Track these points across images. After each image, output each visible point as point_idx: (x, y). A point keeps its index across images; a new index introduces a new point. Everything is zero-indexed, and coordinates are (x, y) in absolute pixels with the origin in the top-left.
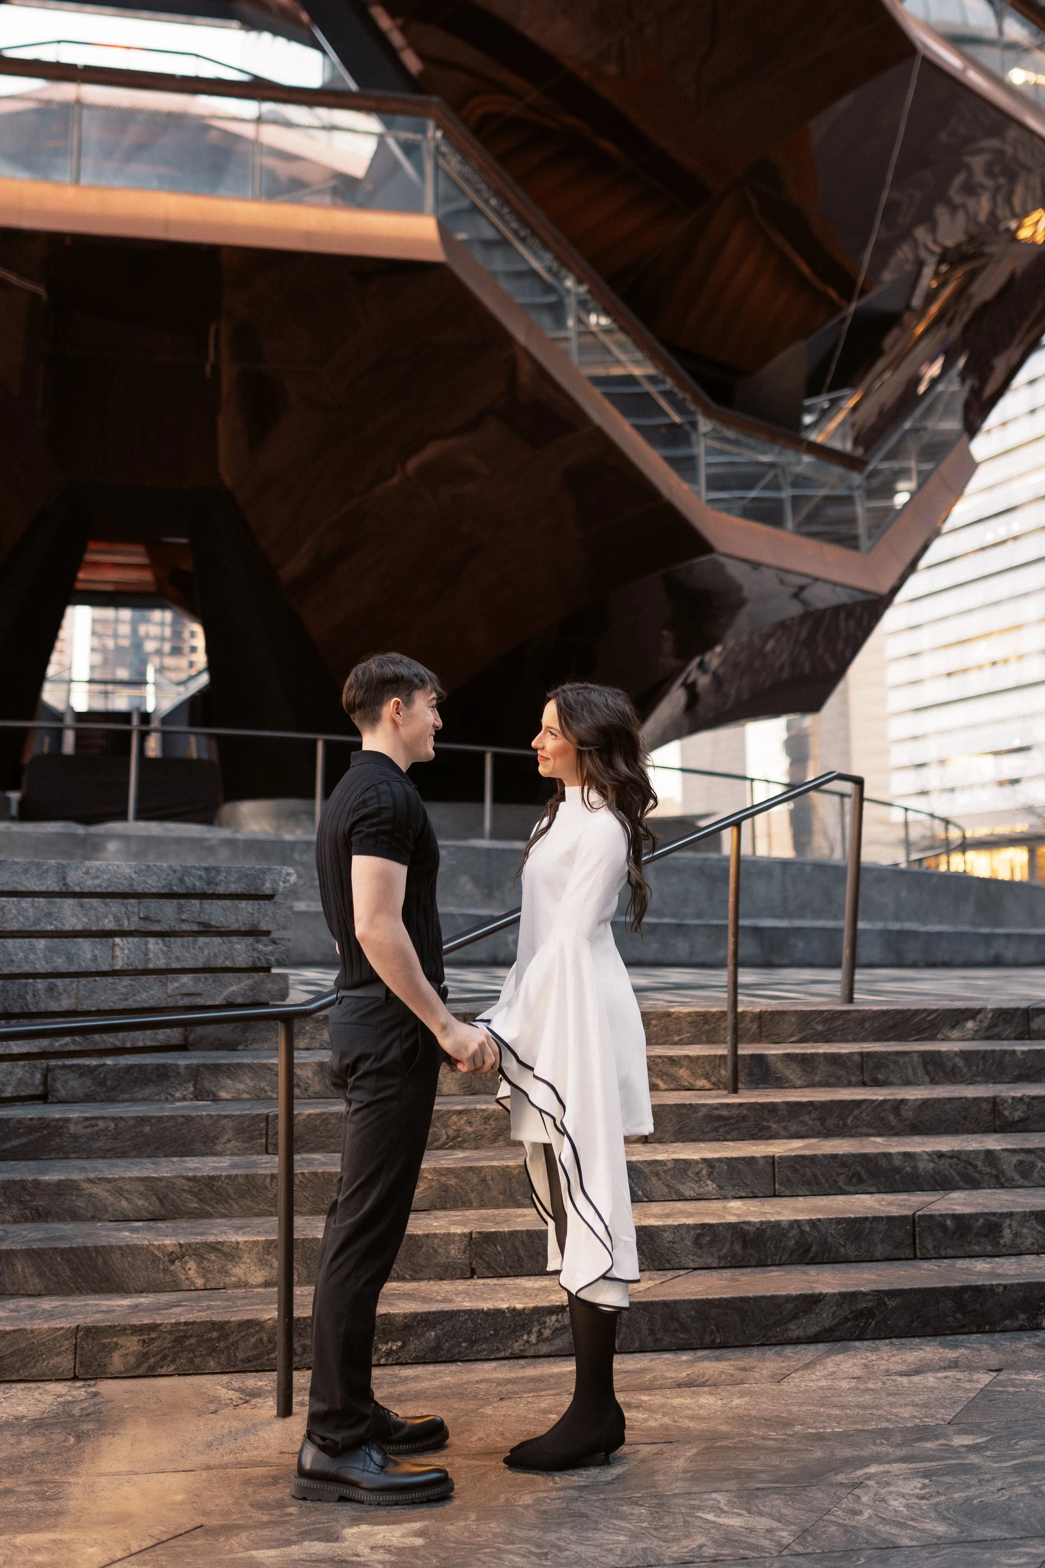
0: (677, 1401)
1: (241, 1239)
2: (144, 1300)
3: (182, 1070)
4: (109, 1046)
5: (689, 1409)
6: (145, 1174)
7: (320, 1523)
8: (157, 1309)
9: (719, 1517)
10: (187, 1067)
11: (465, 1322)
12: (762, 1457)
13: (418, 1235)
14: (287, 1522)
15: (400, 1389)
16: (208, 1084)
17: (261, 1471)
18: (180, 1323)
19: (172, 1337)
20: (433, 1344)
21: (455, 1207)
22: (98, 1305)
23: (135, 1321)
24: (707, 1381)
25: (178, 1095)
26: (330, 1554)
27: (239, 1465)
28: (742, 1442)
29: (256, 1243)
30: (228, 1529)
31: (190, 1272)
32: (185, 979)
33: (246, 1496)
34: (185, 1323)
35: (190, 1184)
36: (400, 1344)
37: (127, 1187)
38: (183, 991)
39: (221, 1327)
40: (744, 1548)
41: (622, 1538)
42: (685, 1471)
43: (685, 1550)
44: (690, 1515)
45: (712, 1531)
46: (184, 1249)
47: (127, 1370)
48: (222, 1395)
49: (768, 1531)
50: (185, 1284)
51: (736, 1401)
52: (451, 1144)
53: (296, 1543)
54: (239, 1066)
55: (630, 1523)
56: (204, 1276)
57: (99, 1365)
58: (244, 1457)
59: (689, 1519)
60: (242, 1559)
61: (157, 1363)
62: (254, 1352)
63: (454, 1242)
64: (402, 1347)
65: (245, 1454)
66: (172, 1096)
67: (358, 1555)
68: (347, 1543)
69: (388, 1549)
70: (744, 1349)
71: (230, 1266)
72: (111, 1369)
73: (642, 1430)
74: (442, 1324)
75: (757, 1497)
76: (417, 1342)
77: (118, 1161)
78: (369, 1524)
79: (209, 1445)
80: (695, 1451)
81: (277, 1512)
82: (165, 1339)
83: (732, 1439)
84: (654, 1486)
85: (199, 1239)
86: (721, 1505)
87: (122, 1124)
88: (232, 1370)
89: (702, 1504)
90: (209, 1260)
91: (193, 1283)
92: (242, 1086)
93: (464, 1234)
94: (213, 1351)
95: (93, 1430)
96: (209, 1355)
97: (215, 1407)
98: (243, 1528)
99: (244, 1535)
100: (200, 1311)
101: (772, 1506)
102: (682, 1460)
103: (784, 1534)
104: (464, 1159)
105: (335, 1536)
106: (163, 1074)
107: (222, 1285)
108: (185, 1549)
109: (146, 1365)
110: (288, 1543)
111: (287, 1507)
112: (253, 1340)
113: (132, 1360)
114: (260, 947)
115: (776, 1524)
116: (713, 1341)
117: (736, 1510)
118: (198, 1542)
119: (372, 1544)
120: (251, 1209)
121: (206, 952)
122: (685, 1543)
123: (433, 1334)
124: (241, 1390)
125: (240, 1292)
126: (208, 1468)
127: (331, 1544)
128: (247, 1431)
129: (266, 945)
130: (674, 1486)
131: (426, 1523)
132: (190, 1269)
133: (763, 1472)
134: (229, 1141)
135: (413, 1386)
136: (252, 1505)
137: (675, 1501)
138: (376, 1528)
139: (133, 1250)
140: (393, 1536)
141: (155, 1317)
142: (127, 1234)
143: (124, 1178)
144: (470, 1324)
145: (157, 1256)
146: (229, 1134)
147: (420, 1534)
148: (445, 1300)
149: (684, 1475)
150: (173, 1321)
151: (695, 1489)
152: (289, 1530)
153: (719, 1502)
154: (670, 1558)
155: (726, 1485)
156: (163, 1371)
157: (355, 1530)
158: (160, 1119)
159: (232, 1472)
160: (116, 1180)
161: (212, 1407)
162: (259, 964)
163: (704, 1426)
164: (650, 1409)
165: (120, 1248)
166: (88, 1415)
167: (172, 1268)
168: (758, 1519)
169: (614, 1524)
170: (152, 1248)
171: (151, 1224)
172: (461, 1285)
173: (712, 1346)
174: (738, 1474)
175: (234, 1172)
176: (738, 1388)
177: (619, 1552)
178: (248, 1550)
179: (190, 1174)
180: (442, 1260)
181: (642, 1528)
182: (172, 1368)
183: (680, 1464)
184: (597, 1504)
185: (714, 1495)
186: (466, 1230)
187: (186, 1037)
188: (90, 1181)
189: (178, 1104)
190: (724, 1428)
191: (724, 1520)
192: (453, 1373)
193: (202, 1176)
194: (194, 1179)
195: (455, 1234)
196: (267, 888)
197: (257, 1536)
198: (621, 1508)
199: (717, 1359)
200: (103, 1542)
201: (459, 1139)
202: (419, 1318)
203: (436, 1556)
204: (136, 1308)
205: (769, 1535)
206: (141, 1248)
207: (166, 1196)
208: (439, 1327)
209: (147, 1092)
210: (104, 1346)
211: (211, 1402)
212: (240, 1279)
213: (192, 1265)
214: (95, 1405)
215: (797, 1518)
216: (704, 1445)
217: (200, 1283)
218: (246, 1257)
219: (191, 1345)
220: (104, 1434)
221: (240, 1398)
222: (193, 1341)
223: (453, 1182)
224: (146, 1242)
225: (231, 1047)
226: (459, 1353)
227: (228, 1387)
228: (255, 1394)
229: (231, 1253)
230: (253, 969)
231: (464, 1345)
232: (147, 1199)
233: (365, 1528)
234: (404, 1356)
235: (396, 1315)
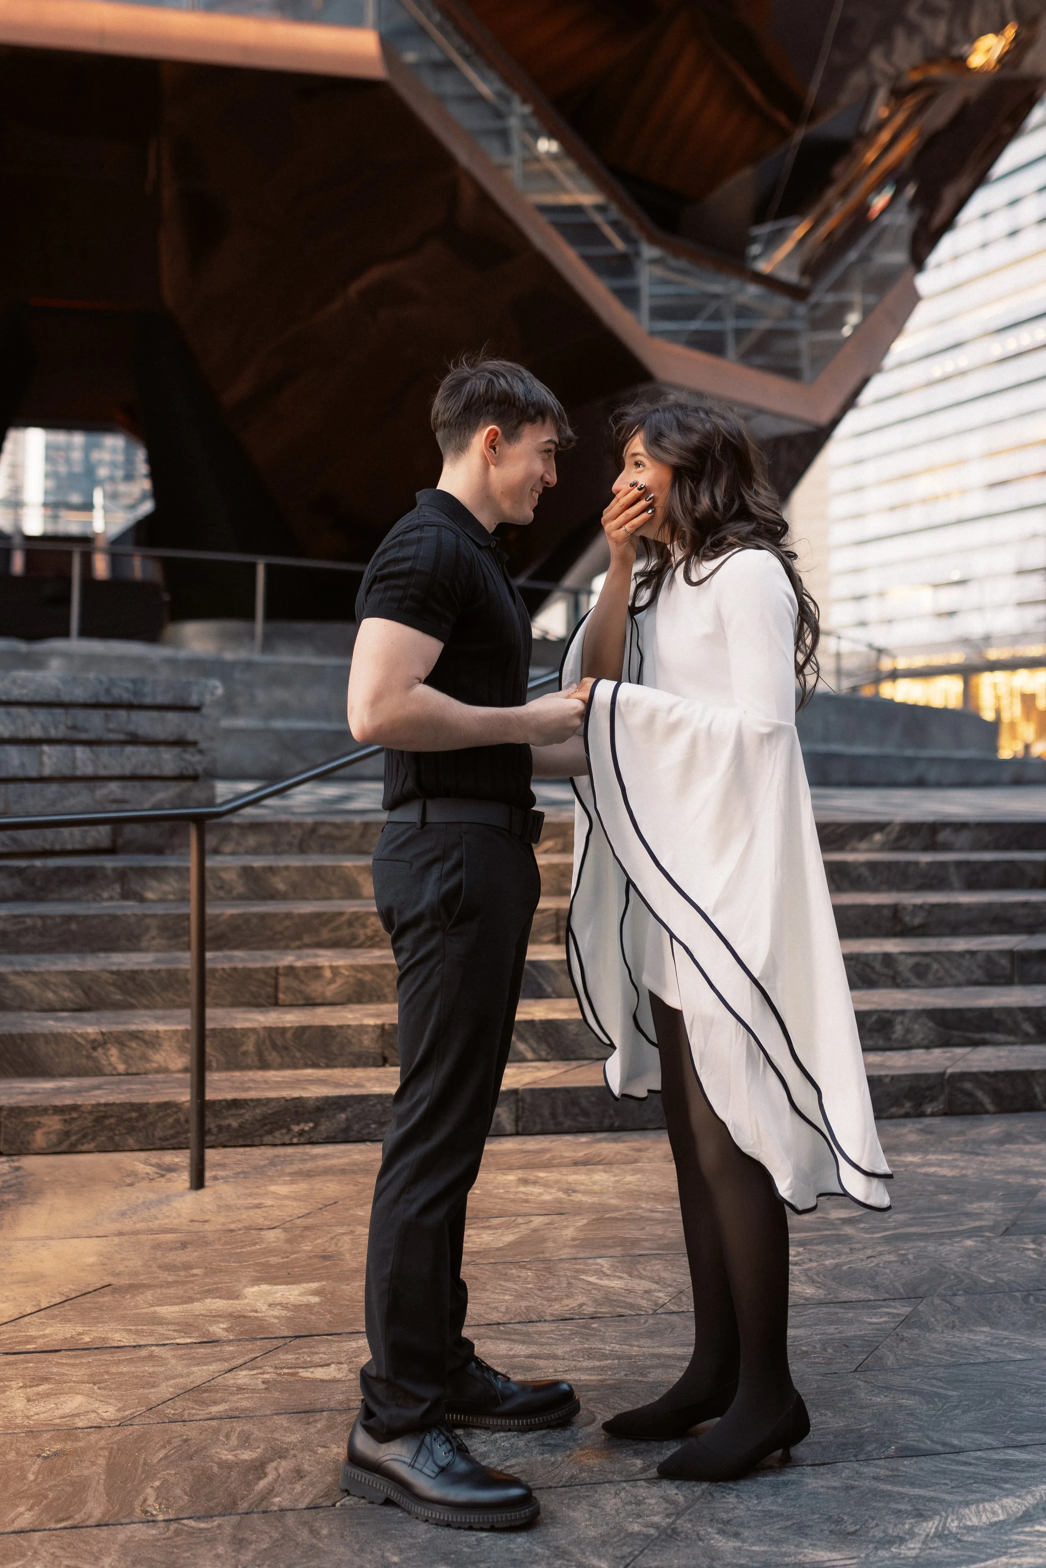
0: (572, 1178)
1: (161, 1027)
2: (67, 1083)
3: (109, 872)
4: (38, 848)
5: (582, 1184)
6: (70, 967)
7: (221, 1283)
8: (78, 1091)
9: (601, 1279)
10: (114, 870)
11: (374, 1106)
12: (648, 1228)
13: (332, 1027)
14: (192, 1282)
15: (309, 1165)
16: (135, 886)
17: (170, 1237)
18: (99, 1105)
19: (93, 1117)
20: (343, 1126)
21: (370, 1001)
22: (22, 1088)
23: (58, 1102)
24: (603, 1160)
25: (105, 895)
26: (230, 1310)
27: (152, 1232)
28: (631, 1214)
29: (175, 1032)
30: (134, 1288)
31: (114, 1059)
32: (113, 786)
33: (155, 1259)
34: (106, 1105)
35: (114, 977)
36: (311, 1125)
37: (53, 979)
38: (112, 797)
39: (139, 1108)
40: (621, 1307)
41: (507, 1297)
42: (573, 1239)
43: (566, 1308)
44: (575, 1278)
45: (593, 1291)
46: (106, 1037)
47: (49, 1147)
48: (140, 1170)
49: (646, 1292)
50: (107, 1070)
51: (629, 1178)
52: (369, 943)
53: (198, 1300)
54: (165, 869)
55: (516, 1284)
56: (126, 1062)
57: (22, 1143)
58: (155, 1225)
59: (572, 1281)
60: (147, 1314)
61: (77, 1141)
62: (171, 1132)
63: (367, 1033)
64: (313, 1129)
65: (157, 1222)
66: (99, 895)
67: (256, 1311)
68: (247, 1301)
69: (284, 1306)
70: (640, 1132)
71: (149, 1052)
72: (35, 1146)
73: (536, 1203)
74: (350, 1106)
75: (639, 1262)
76: (327, 1123)
77: (47, 957)
78: (269, 1284)
79: (123, 1214)
80: (585, 1221)
81: (183, 1273)
82: (85, 1118)
83: (622, 1211)
84: (542, 1252)
85: (120, 1028)
86: (604, 1269)
87: (49, 922)
88: (151, 1147)
89: (587, 1268)
90: (130, 1047)
91: (115, 1068)
92: (166, 888)
93: (376, 1026)
94: (132, 1130)
95: (13, 1200)
96: (127, 1133)
97: (131, 1179)
98: (149, 1287)
99: (149, 1295)
100: (120, 1094)
101: (653, 1270)
102: (571, 1229)
103: (661, 1295)
104: (381, 957)
105: (236, 1294)
106: (90, 877)
107: (143, 1070)
108: (92, 1305)
109: (68, 1143)
110: (191, 1300)
111: (192, 1268)
112: (170, 1120)
113: (54, 1138)
114: (188, 757)
115: (654, 1286)
116: (612, 1125)
117: (618, 1274)
118: (106, 1299)
119: (270, 1300)
120: (174, 1001)
121: (134, 760)
122: (566, 1302)
123: (343, 1116)
124: (158, 1166)
125: (160, 1077)
126: (121, 1234)
127: (231, 1301)
128: (160, 1202)
129: (193, 755)
130: (561, 1252)
131: (324, 1283)
132: (112, 1056)
133: (646, 1240)
134: (153, 938)
135: (321, 1163)
136: (160, 1267)
137: (561, 1265)
138: (275, 1287)
139: (57, 1038)
140: (291, 1295)
141: (77, 1099)
142: (51, 1023)
143: (49, 972)
144: (379, 1107)
145: (78, 1043)
146: (154, 932)
147: (316, 1293)
148: (356, 1085)
149: (572, 1243)
150: (93, 1102)
151: (581, 1255)
152: (192, 1289)
153: (603, 1266)
154: (552, 1315)
155: (611, 1252)
156: (85, 1147)
157: (256, 1289)
158: (86, 917)
159: (143, 1237)
160: (41, 973)
161: (128, 1180)
162: (185, 772)
163: (596, 1199)
164: (546, 1185)
165: (44, 1035)
166: (10, 1186)
167: (95, 1054)
168: (637, 1281)
169: (502, 1286)
170: (74, 1036)
171: (77, 1014)
172: (373, 1072)
173: (611, 1129)
174: (622, 1242)
175: (157, 967)
176: (630, 1167)
177: (503, 1310)
178: (152, 1306)
179: (114, 968)
180: (356, 1049)
181: (527, 1288)
182: (92, 1146)
183: (569, 1233)
184: (487, 1267)
185: (599, 1261)
186: (379, 1022)
187: (114, 841)
188: (16, 973)
189: (106, 904)
190: (614, 1202)
191: (605, 1282)
192: (361, 1152)
193: (127, 971)
194: (118, 973)
195: (368, 1026)
196: (194, 700)
197: (162, 1294)
198: (509, 1272)
199: (615, 1141)
200: (15, 1299)
201: (377, 939)
202: (330, 1102)
203: (331, 1312)
204: (59, 1091)
205: (646, 1296)
206: (65, 1035)
207: (90, 988)
208: (349, 1109)
209: (76, 891)
210: (27, 1124)
211: (129, 1176)
212: (160, 1066)
213: (114, 1051)
214: (17, 1177)
215: (675, 1281)
216: (594, 1217)
217: (121, 1068)
218: (166, 1045)
219: (111, 1124)
220: (24, 1204)
221: (157, 1173)
222: (112, 1121)
223: (368, 977)
224: (69, 1031)
225: (159, 851)
226: (369, 1133)
227: (146, 1163)
228: (171, 1169)
229: (152, 1041)
230: (180, 778)
231: (373, 1126)
232: (71, 990)
233: (265, 1287)
234: (316, 1136)
235: (308, 1099)
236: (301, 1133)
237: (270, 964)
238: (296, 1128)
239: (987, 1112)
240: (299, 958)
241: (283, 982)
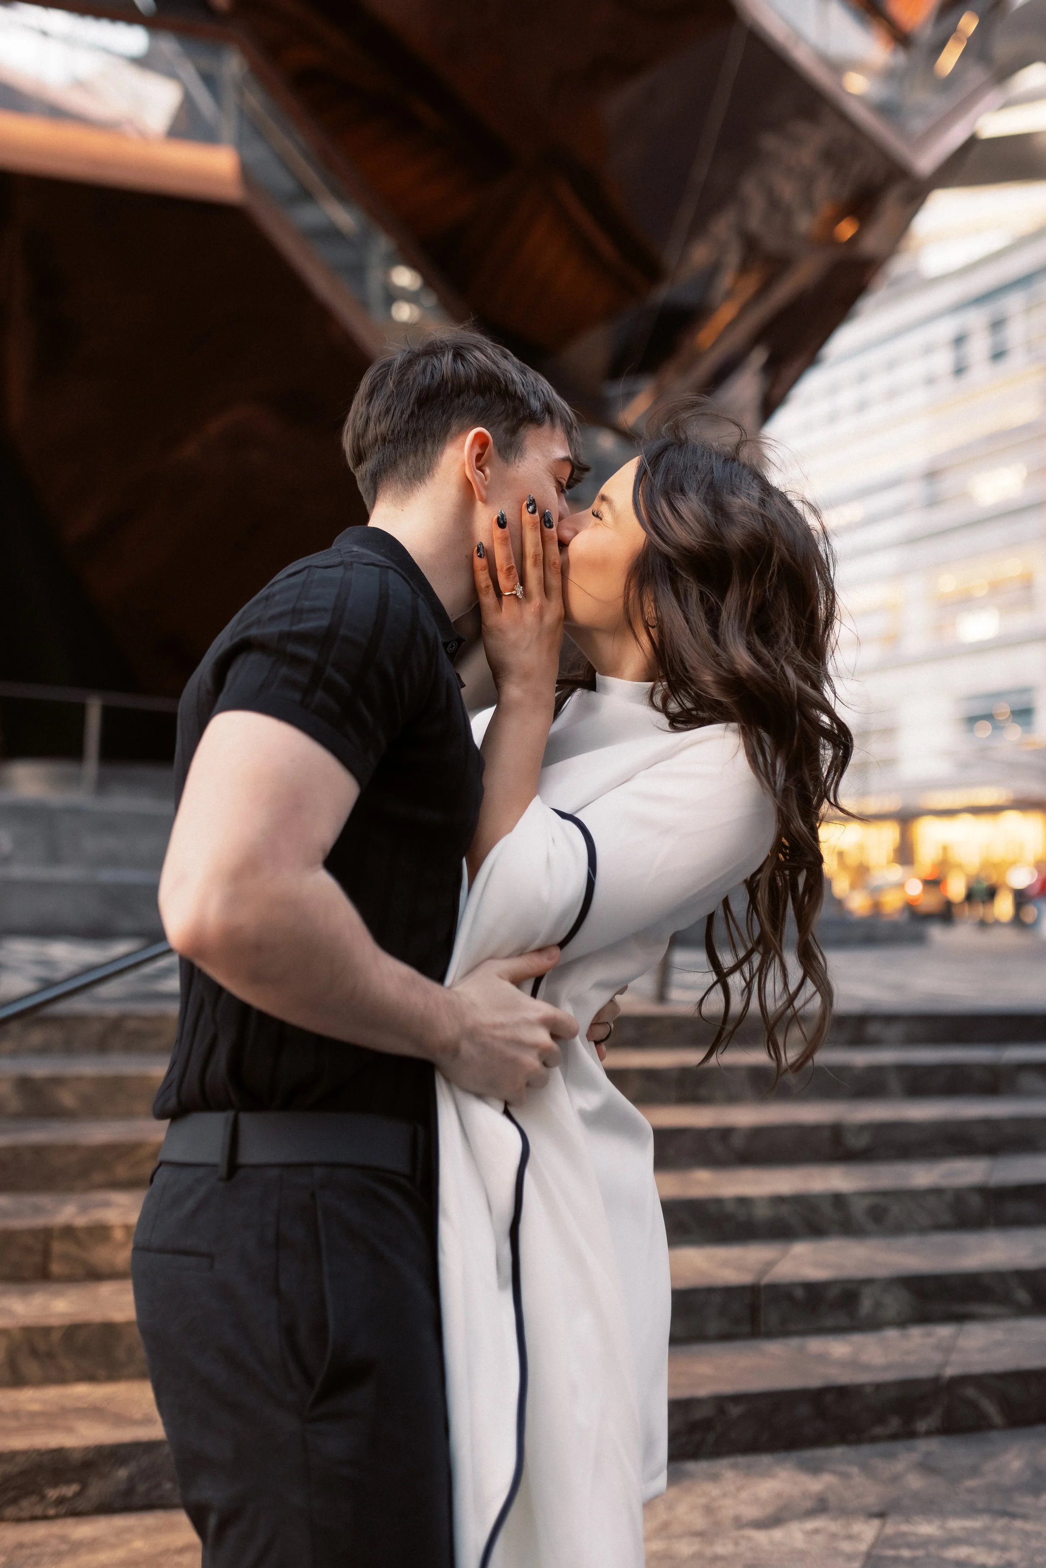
20: (124, 1485)
36: (76, 1487)
64: (77, 1494)
76: (99, 1484)
123: (123, 1473)
202: (105, 1452)
208: (133, 1463)
234: (82, 1505)
235: (73, 1450)
236: (60, 1501)
237: (39, 1222)
238: (53, 1494)
239: (991, 1427)
240: (84, 1209)
241: (57, 1247)
